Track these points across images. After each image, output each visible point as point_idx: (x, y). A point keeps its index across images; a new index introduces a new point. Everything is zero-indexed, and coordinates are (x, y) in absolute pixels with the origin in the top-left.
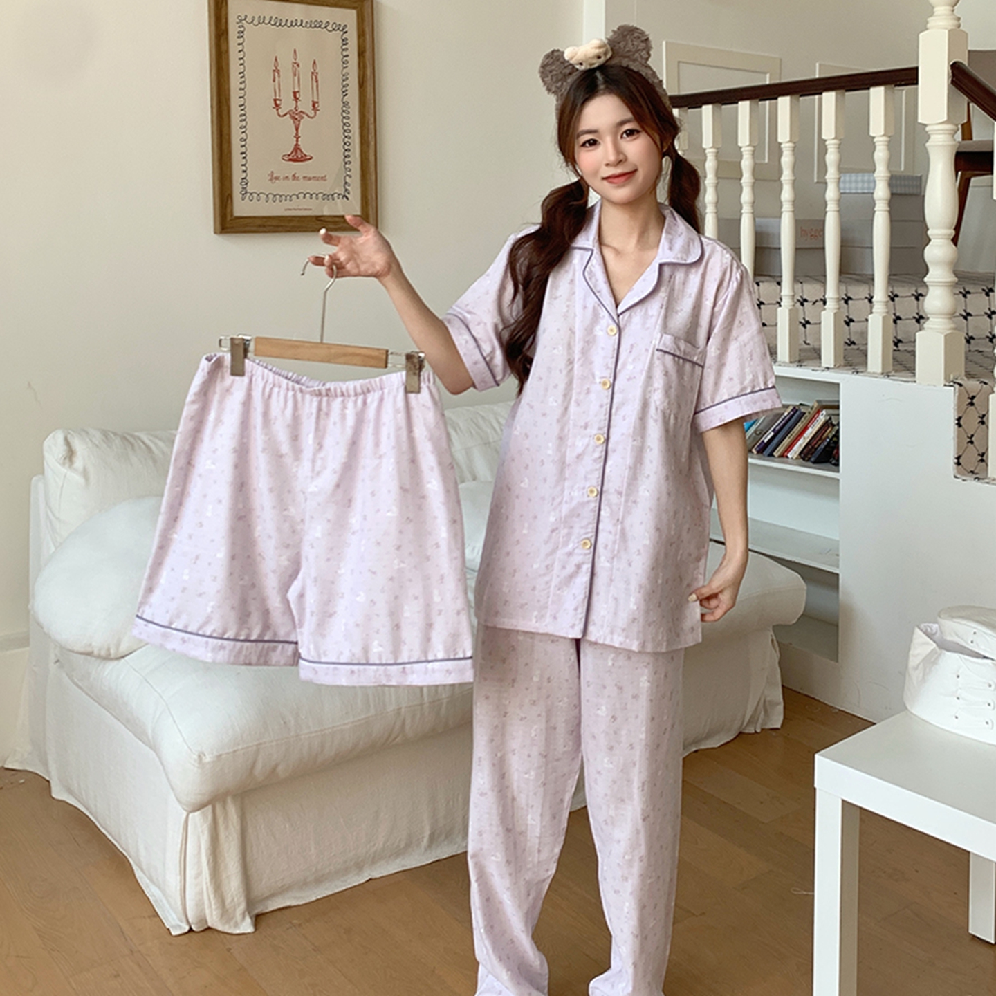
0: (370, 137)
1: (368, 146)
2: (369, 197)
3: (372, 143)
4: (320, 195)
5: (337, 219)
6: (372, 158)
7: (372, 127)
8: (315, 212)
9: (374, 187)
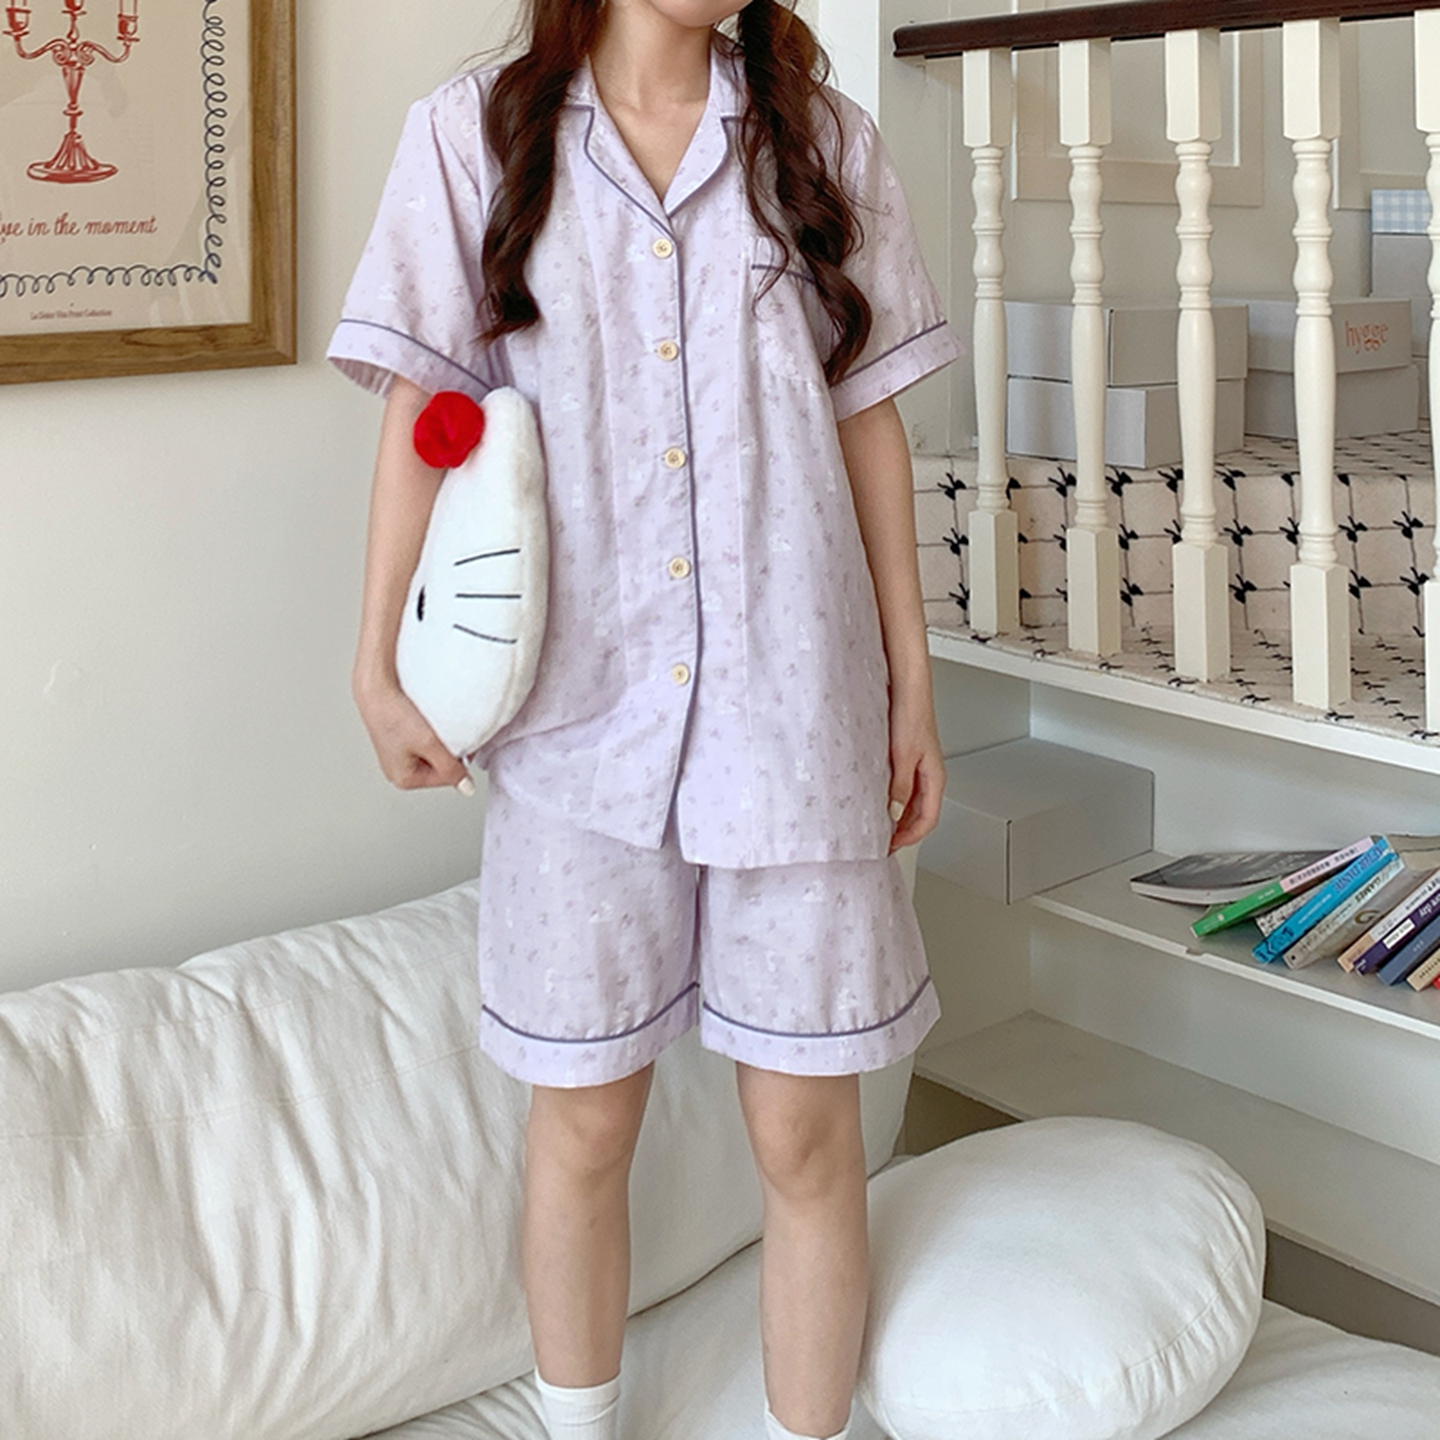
0: (280, 114)
1: (274, 138)
2: (275, 275)
3: (286, 129)
4: (136, 274)
5: (182, 338)
6: (283, 169)
7: (284, 85)
8: (119, 321)
9: (288, 246)
